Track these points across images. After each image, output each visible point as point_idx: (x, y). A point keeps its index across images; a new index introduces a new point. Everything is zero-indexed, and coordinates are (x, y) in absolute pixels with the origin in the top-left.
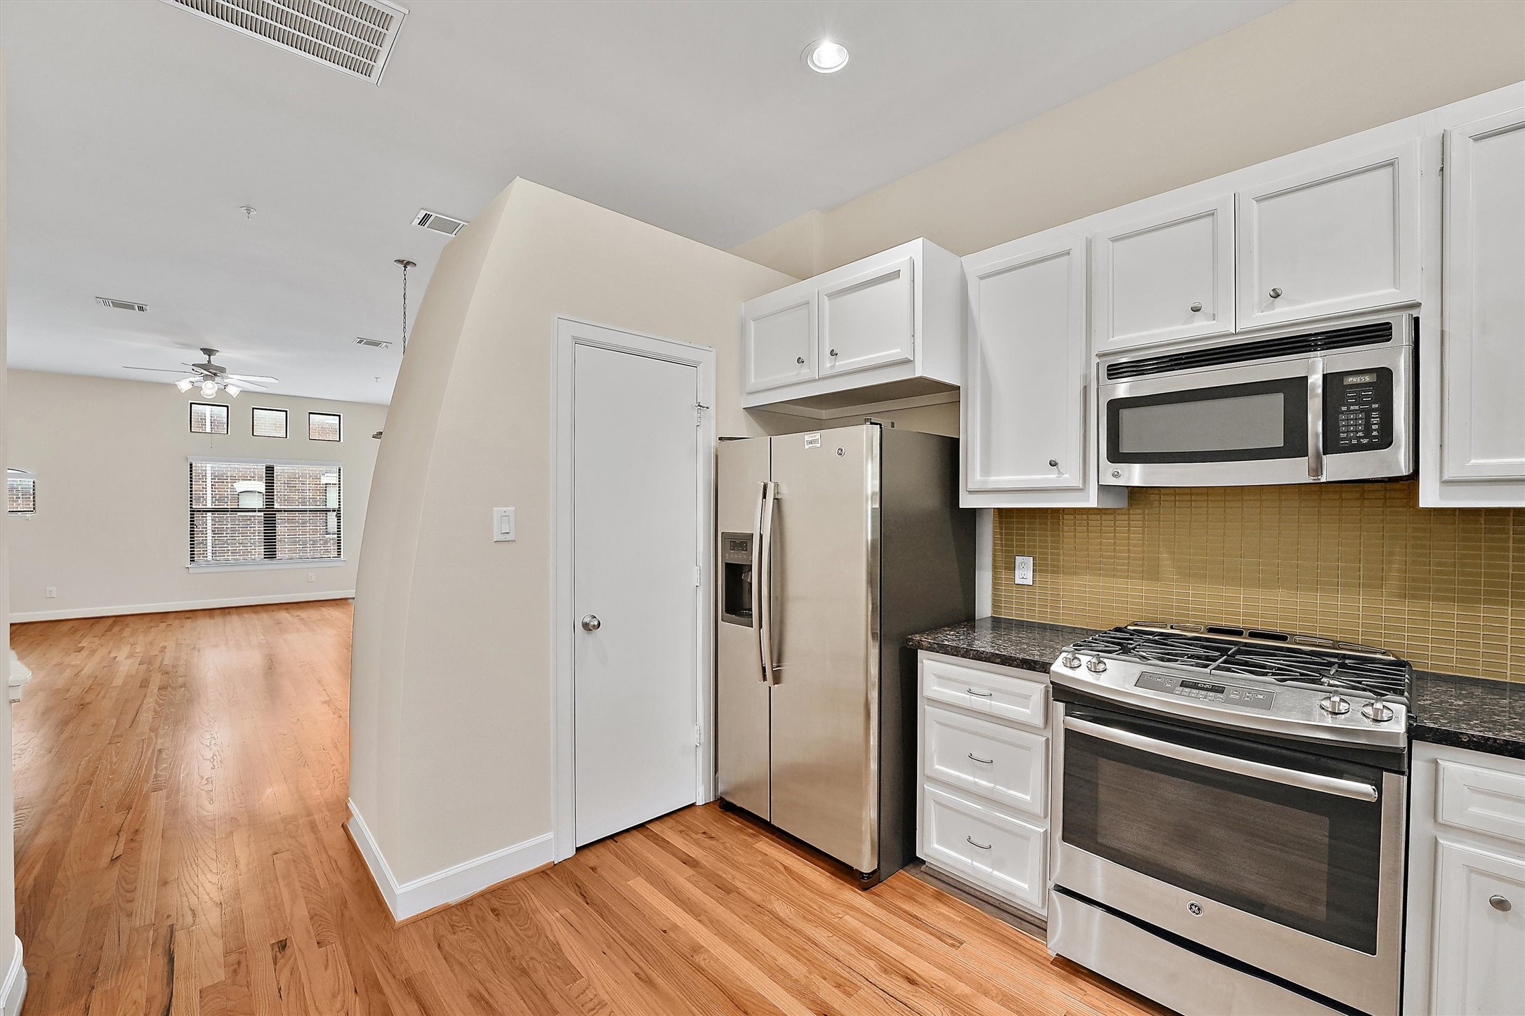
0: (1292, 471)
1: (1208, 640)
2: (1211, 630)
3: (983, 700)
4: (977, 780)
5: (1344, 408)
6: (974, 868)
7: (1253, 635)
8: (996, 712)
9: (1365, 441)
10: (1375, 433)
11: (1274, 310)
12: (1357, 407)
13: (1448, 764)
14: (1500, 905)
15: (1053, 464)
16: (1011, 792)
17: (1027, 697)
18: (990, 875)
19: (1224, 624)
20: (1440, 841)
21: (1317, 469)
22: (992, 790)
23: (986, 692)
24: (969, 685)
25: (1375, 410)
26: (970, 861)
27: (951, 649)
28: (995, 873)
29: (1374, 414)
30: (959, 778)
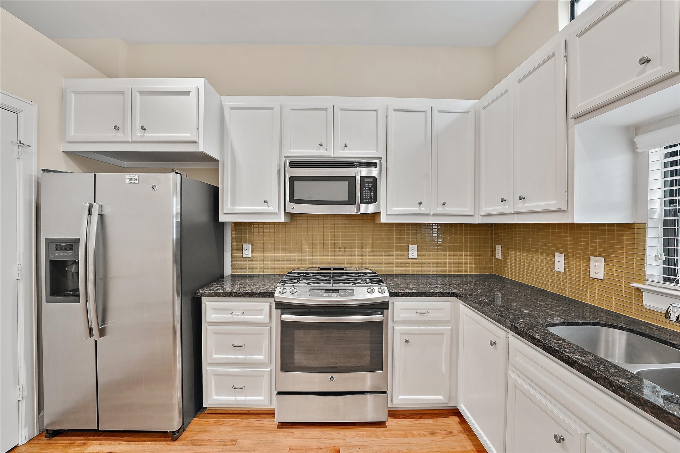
0: (350, 209)
1: (321, 273)
2: (322, 269)
3: (240, 316)
4: (237, 356)
5: (365, 189)
6: (236, 400)
7: (334, 269)
8: (246, 321)
9: (370, 200)
10: (372, 198)
11: (345, 151)
12: (368, 189)
13: (396, 303)
14: (407, 341)
15: (266, 202)
16: (254, 357)
17: (261, 310)
18: (245, 400)
19: (324, 266)
20: (394, 327)
21: (358, 209)
22: (245, 359)
23: (241, 312)
24: (232, 310)
25: (372, 190)
26: (234, 398)
27: (222, 294)
28: (248, 398)
29: (372, 192)
30: (227, 359)
